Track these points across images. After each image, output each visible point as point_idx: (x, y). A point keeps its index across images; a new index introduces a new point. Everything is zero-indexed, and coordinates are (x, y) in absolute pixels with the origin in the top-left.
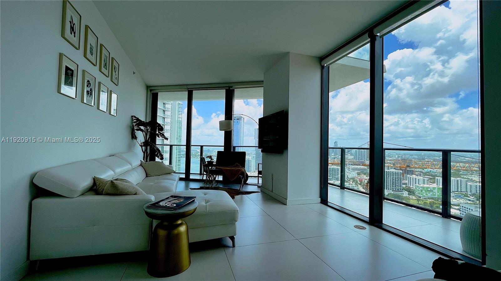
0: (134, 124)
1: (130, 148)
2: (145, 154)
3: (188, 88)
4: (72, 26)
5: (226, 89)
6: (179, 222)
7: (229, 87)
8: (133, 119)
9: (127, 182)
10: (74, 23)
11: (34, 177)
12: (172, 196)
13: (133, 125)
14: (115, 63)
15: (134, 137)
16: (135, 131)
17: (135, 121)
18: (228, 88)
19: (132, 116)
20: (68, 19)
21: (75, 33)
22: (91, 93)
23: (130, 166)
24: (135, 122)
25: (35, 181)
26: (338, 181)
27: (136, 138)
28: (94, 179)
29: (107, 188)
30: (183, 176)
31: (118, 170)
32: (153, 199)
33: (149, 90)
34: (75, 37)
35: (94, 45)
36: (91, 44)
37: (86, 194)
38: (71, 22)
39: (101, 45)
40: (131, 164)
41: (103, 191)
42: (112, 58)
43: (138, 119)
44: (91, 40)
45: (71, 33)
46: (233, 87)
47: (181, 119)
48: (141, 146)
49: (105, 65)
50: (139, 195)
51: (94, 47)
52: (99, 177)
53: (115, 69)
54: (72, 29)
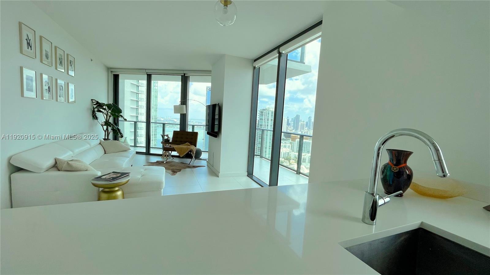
0: (95, 106)
1: (91, 128)
2: (106, 132)
3: (147, 73)
4: (28, 42)
5: (182, 76)
6: (117, 189)
7: (185, 74)
8: (93, 102)
9: (80, 162)
10: (30, 39)
11: (11, 158)
12: (113, 172)
13: (93, 107)
14: (70, 58)
15: (95, 117)
16: (96, 112)
17: (95, 103)
18: (183, 75)
19: (92, 100)
20: (25, 37)
21: (31, 47)
22: (49, 90)
23: (89, 146)
24: (95, 105)
25: (12, 162)
26: (309, 153)
27: (97, 118)
28: (55, 160)
29: (65, 166)
30: (144, 150)
31: (77, 151)
32: (99, 174)
33: (110, 72)
34: (31, 50)
35: (49, 50)
36: (46, 50)
37: (50, 170)
38: (27, 40)
39: (56, 47)
40: (90, 145)
41: (62, 168)
42: (67, 54)
43: (97, 103)
44: (46, 47)
45: (28, 48)
46: (188, 74)
47: (156, 87)
48: (102, 125)
49: (61, 63)
50: (89, 171)
51: (49, 52)
52: (59, 158)
53: (70, 63)
54: (29, 44)
